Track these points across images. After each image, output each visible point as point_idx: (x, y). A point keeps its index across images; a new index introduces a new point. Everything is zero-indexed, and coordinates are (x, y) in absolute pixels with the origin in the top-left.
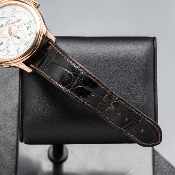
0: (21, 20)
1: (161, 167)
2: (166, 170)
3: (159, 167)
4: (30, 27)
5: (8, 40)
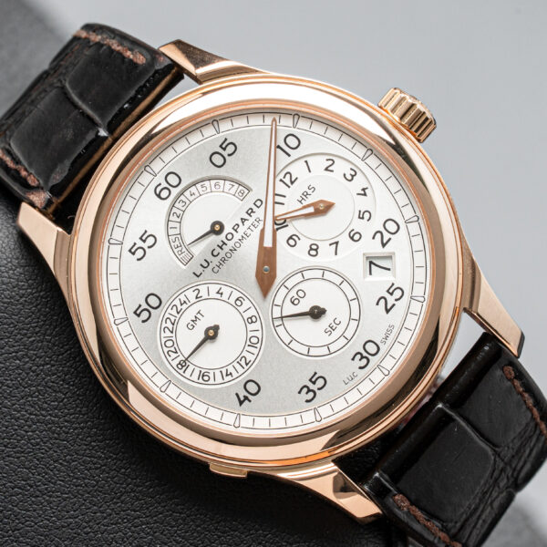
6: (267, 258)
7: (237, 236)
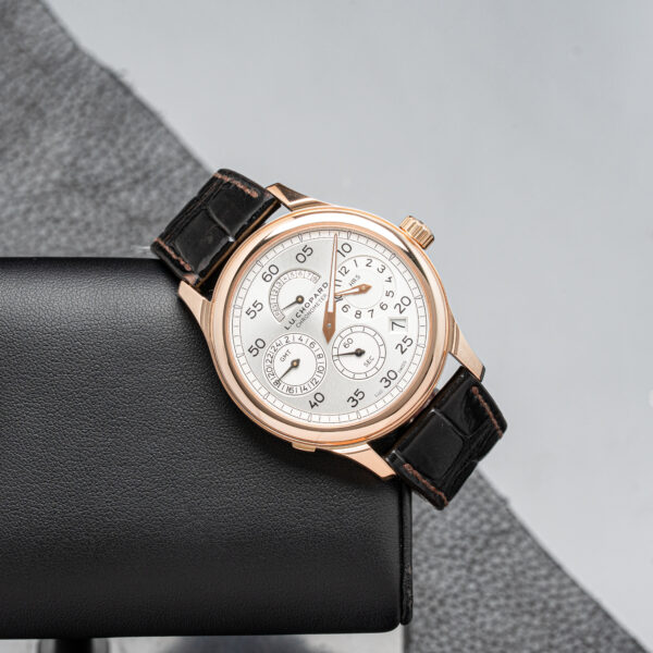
0: (368, 288)
1: (568, 614)
2: (584, 627)
3: (560, 615)
4: (404, 320)
5: (319, 356)
6: (330, 319)
7: (312, 305)
